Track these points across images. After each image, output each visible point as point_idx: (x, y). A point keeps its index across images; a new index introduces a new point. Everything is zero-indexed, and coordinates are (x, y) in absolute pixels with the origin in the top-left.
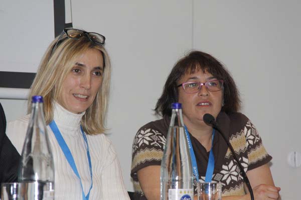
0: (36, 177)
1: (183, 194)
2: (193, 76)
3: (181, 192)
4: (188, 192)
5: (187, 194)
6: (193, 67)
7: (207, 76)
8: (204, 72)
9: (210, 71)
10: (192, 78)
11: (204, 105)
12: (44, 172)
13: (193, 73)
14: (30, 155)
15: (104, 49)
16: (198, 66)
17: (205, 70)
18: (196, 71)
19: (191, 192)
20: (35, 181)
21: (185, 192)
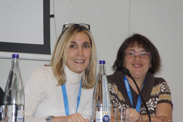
0: (14, 102)
1: (104, 115)
2: (133, 49)
3: (103, 113)
4: (108, 114)
5: (107, 114)
6: (133, 44)
7: (141, 49)
8: (139, 47)
9: (143, 47)
10: (132, 50)
11: (137, 67)
12: (19, 99)
13: (133, 47)
14: (10, 89)
15: (90, 33)
16: (136, 43)
17: (140, 46)
18: (135, 46)
19: (109, 114)
20: (13, 104)
21: (106, 113)
